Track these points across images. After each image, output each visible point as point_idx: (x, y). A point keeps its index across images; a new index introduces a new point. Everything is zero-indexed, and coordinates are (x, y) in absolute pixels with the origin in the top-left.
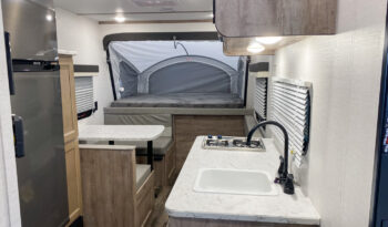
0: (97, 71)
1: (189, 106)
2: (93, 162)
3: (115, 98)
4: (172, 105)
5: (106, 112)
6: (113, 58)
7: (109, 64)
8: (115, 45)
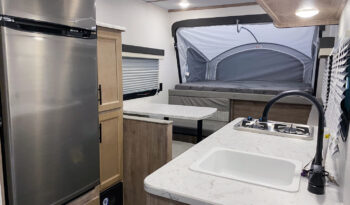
0: (163, 54)
1: (249, 91)
2: (134, 132)
3: (181, 82)
4: (231, 90)
5: (171, 93)
6: (181, 44)
7: (176, 49)
8: (183, 32)
